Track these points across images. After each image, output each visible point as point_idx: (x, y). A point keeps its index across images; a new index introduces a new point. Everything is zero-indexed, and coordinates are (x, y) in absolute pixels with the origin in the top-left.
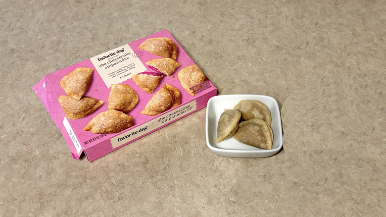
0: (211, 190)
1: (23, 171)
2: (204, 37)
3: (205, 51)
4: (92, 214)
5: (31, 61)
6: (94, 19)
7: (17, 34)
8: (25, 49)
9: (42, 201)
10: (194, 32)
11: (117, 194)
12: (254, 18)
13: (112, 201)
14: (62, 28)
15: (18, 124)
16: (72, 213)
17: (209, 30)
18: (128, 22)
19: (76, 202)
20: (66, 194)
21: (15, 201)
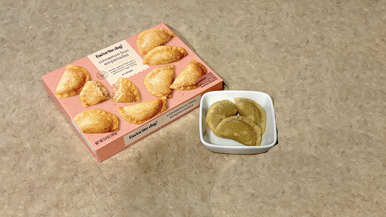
0: (204, 187)
1: (13, 163)
2: (203, 33)
3: (203, 47)
4: (83, 208)
5: (22, 52)
6: (88, 10)
7: (7, 23)
8: (15, 39)
9: (32, 193)
10: (191, 27)
11: (109, 189)
12: (253, 14)
13: (104, 195)
14: (54, 19)
15: (8, 116)
16: (62, 207)
17: (207, 26)
18: (123, 14)
19: (66, 195)
20: (57, 188)
21: (4, 193)
